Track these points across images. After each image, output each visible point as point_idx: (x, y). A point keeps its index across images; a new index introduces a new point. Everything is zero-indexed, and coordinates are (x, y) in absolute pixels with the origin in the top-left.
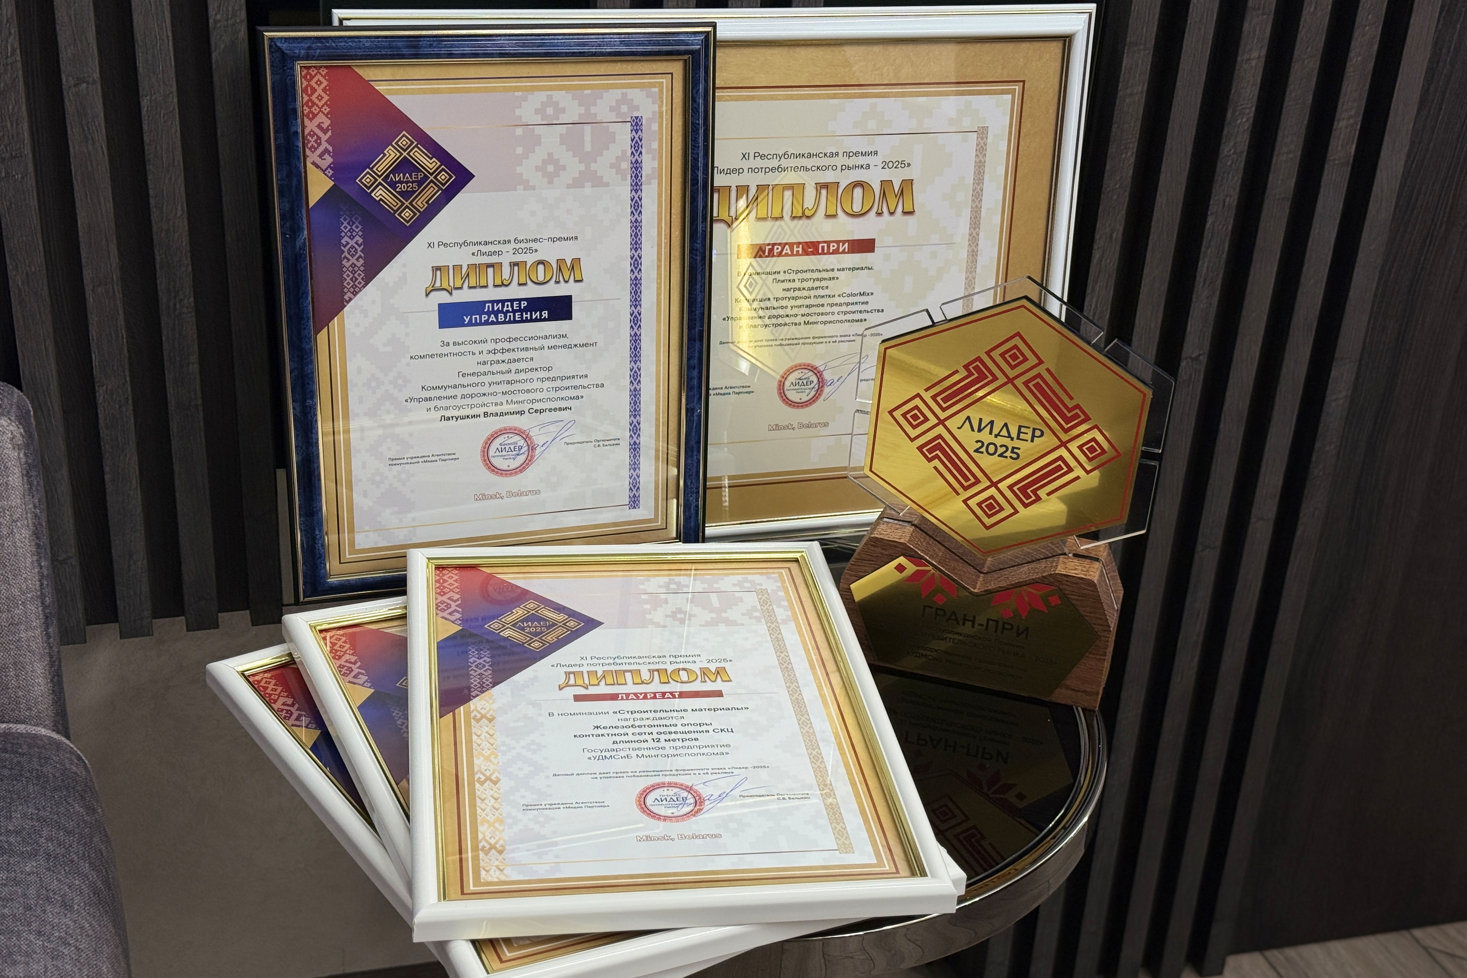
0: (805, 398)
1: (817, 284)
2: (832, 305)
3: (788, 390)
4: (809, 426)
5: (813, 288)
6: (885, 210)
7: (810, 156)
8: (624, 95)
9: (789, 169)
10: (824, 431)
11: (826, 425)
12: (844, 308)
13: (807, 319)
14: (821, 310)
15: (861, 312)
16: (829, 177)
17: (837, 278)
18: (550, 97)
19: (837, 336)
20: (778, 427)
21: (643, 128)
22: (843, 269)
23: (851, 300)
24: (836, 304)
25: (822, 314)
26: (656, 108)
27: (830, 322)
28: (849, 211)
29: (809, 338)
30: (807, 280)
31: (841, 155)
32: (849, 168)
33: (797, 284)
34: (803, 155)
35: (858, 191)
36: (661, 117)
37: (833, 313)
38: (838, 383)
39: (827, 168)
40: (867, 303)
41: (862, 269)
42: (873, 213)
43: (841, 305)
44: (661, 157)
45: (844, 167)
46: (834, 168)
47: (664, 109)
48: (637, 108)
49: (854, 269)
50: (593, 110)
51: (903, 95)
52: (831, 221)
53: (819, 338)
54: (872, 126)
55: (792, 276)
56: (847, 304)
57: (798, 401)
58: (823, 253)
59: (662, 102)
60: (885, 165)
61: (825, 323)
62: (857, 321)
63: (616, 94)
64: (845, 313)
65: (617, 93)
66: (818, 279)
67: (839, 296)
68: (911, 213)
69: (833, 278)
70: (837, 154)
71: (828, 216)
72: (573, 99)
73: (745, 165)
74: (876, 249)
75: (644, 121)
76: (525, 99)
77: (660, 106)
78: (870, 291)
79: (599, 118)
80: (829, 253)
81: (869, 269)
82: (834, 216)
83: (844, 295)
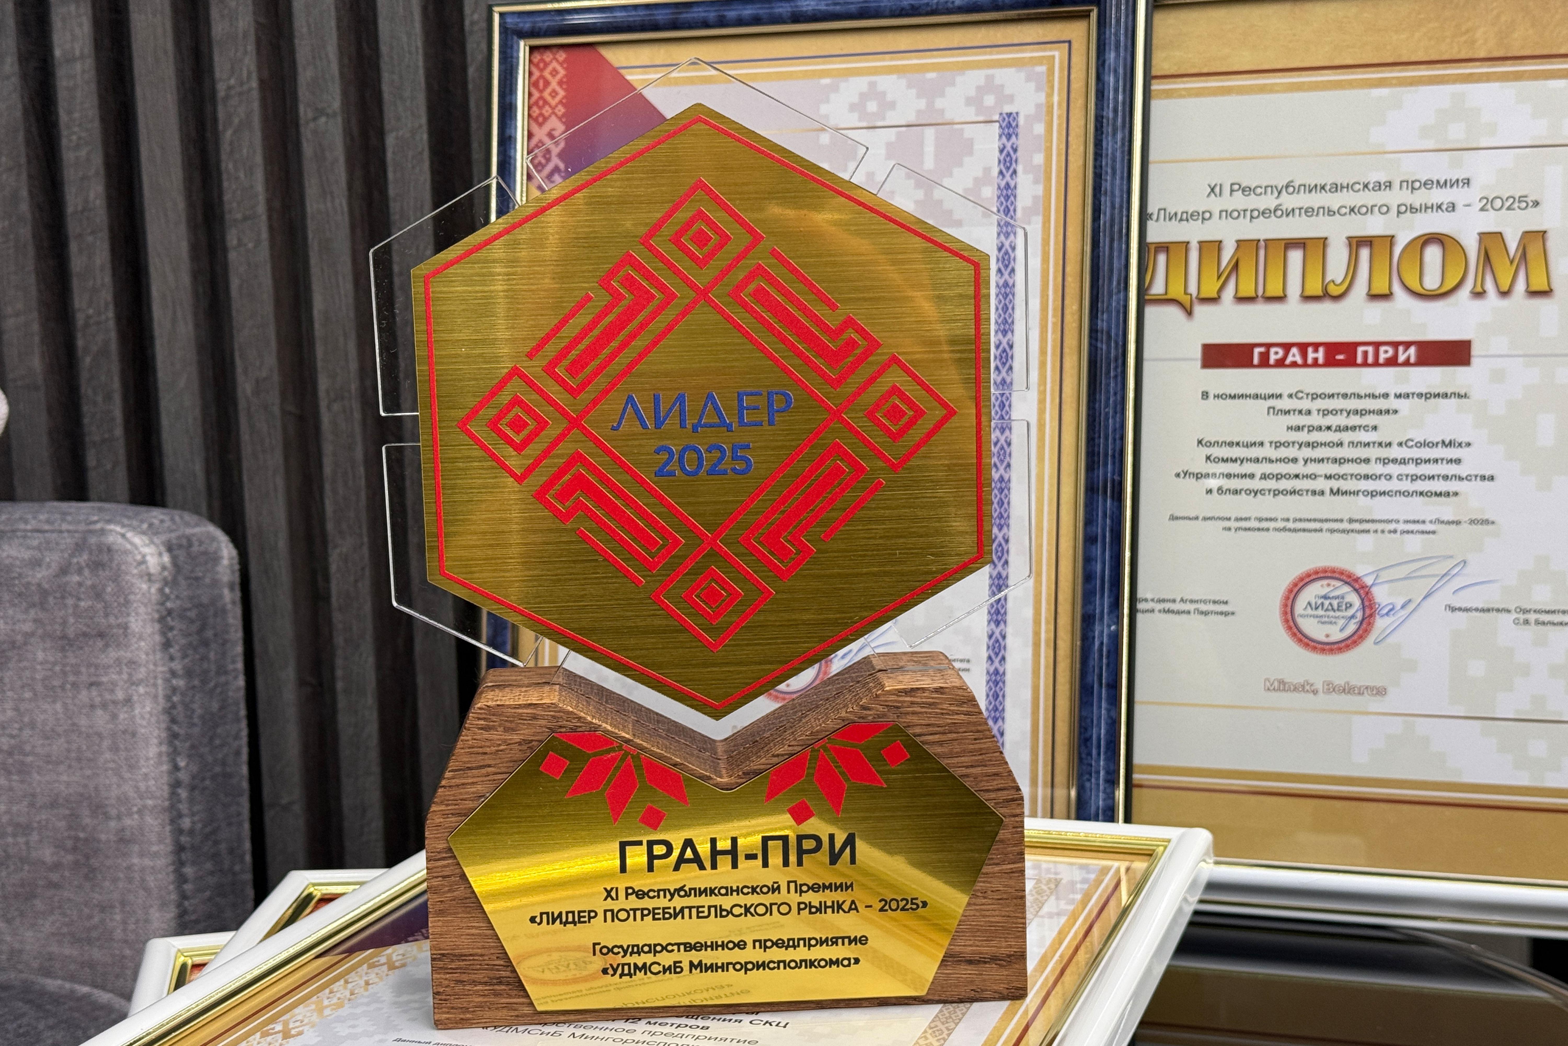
0: (1337, 635)
1: (1355, 420)
2: (1385, 461)
3: (1301, 616)
4: (1348, 690)
5: (1347, 428)
6: (1489, 286)
7: (1336, 188)
8: (990, 79)
9: (1297, 212)
10: (1374, 704)
11: (1380, 692)
12: (1411, 469)
13: (1335, 484)
14: (1363, 469)
15: (1446, 478)
16: (1374, 226)
17: (1396, 412)
18: (872, 85)
19: (1398, 521)
20: (1282, 686)
21: (1020, 131)
22: (1407, 396)
23: (1426, 453)
24: (1394, 461)
25: (1367, 477)
26: (1042, 98)
27: (1383, 493)
28: (1416, 287)
29: (1342, 521)
30: (1334, 412)
31: (1396, 185)
32: (1413, 210)
33: (1316, 420)
34: (1323, 188)
35: (1433, 254)
36: (1050, 112)
37: (1389, 477)
38: (1404, 613)
39: (1370, 210)
40: (1458, 461)
41: (1446, 396)
42: (1465, 292)
43: (1403, 462)
44: (1048, 179)
45: (1403, 209)
46: (1385, 209)
47: (1056, 99)
48: (1011, 99)
49: (1427, 396)
50: (939, 103)
51: (1518, 77)
52: (1380, 307)
53: (1361, 521)
54: (1456, 134)
55: (1305, 404)
56: (1418, 462)
57: (1323, 638)
58: (1365, 364)
59: (1052, 87)
60: (1488, 204)
61: (1373, 494)
62: (1439, 495)
63: (974, 79)
64: (1415, 478)
65: (977, 77)
66: (1356, 412)
67: (1400, 444)
68: (1546, 293)
69: (1388, 412)
70: (1389, 185)
71: (1374, 297)
72: (909, 86)
73: (1216, 204)
74: (1474, 360)
75: (1021, 121)
76: (835, 89)
77: (1050, 95)
78: (1464, 439)
79: (948, 116)
80: (1376, 364)
81: (1460, 396)
82: (1387, 296)
83: (1410, 443)
